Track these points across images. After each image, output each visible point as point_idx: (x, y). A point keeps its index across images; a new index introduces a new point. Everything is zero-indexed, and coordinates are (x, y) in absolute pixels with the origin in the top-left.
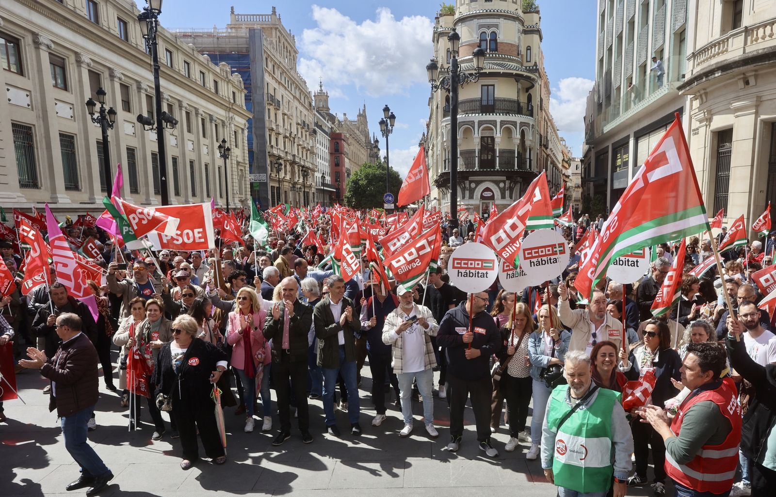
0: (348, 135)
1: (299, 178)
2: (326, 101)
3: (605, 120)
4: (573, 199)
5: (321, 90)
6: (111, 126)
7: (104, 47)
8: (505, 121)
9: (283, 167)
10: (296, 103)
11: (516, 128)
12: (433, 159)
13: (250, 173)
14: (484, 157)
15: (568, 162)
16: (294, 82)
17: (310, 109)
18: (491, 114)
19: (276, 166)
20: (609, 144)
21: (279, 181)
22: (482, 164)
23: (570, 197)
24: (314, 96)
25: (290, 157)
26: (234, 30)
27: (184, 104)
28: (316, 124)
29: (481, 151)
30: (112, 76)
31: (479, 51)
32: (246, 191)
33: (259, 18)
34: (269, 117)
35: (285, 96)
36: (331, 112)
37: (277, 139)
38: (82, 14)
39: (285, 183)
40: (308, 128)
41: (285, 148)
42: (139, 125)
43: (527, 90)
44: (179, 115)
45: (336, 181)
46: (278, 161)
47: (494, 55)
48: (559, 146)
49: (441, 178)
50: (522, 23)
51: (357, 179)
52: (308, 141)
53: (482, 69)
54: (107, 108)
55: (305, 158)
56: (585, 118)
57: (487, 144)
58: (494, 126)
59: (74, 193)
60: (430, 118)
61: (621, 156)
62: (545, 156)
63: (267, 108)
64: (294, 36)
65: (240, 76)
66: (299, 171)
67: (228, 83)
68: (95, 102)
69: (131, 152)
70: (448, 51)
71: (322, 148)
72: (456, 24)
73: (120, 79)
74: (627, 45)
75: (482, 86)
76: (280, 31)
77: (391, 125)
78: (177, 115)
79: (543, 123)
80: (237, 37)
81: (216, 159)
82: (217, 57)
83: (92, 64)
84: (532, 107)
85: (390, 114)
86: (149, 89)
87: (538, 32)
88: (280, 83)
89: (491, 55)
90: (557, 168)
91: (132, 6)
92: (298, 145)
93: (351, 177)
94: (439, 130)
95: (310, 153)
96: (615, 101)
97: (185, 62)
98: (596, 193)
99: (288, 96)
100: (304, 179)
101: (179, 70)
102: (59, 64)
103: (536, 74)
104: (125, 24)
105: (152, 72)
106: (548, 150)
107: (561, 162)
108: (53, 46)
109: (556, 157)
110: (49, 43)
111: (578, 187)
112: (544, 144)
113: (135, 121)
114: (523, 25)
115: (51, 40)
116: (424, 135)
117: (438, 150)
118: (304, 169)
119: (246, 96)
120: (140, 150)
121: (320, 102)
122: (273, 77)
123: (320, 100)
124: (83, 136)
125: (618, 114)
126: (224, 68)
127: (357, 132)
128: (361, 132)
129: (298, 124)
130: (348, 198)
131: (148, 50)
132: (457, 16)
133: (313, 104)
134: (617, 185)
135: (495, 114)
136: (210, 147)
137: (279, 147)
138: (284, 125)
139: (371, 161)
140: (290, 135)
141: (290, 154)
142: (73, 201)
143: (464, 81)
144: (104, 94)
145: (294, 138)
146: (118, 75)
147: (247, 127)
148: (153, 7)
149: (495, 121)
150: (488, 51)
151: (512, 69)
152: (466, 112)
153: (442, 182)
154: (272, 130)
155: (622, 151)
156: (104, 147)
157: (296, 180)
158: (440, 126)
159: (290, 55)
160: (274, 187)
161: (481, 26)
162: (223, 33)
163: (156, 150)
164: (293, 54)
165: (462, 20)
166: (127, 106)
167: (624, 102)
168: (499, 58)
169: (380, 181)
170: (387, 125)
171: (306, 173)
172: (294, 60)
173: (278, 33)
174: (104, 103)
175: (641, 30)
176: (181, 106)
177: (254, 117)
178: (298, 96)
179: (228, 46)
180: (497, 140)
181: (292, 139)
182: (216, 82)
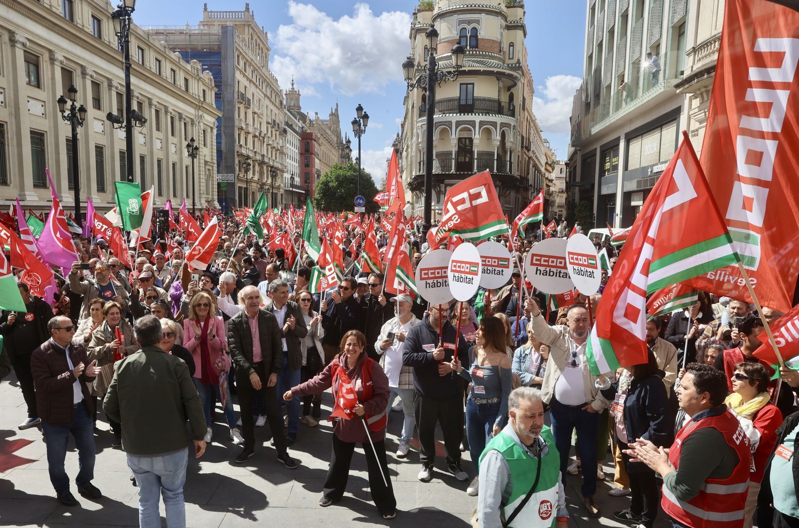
0: (319, 135)
1: (268, 178)
2: (298, 100)
3: (593, 121)
4: (557, 205)
5: (293, 89)
6: (81, 124)
7: (78, 44)
8: (484, 122)
9: (251, 167)
10: (267, 102)
11: (496, 129)
12: (407, 161)
13: (218, 173)
14: (462, 159)
15: (551, 165)
16: (265, 80)
17: (281, 108)
18: (470, 114)
19: (245, 166)
20: (598, 146)
21: (247, 182)
22: (459, 166)
23: (554, 202)
24: (286, 94)
25: (258, 157)
26: (206, 27)
27: (154, 102)
28: (287, 124)
29: (458, 153)
30: (84, 74)
31: (458, 48)
32: (213, 191)
33: (232, 15)
34: (239, 116)
35: (256, 94)
36: (302, 111)
37: (246, 138)
38: (58, 12)
39: (253, 184)
40: (278, 127)
41: (254, 148)
42: (108, 123)
43: (509, 89)
44: (149, 114)
45: (306, 182)
46: (247, 161)
47: (474, 52)
48: (542, 148)
49: (414, 181)
50: (505, 18)
51: (327, 181)
52: (277, 141)
53: (461, 67)
54: (77, 106)
55: (274, 158)
56: (571, 118)
57: (465, 146)
58: (472, 126)
59: (42, 191)
60: (405, 118)
61: (610, 159)
62: (527, 158)
63: (237, 106)
64: (266, 33)
65: (211, 74)
66: (267, 171)
67: (198, 80)
68: (67, 100)
69: (99, 150)
70: (425, 48)
71: (292, 148)
72: (434, 20)
73: (92, 77)
74: (619, 40)
75: (461, 84)
76: (252, 28)
77: (364, 125)
78: (146, 114)
79: (525, 123)
80: (209, 34)
81: (184, 158)
82: (189, 54)
83: (65, 62)
84: (514, 107)
85: (363, 113)
86: (119, 87)
87: (522, 27)
88: (251, 81)
89: (471, 52)
90: (539, 171)
91: (107, 4)
92: (268, 145)
93: (321, 178)
94: (415, 131)
95: (280, 153)
96: (605, 100)
98: (581, 199)
99: (259, 95)
100: (272, 180)
101: (150, 67)
102: (33, 62)
103: (519, 72)
104: (99, 21)
105: (123, 69)
106: (531, 152)
107: (544, 165)
108: (28, 44)
109: (538, 160)
110: (25, 41)
111: (562, 192)
112: (526, 146)
113: (105, 119)
114: (506, 20)
115: (26, 38)
116: (398, 135)
117: (413, 151)
118: (273, 169)
119: (216, 94)
120: (108, 147)
121: (291, 100)
122: (244, 75)
123: (292, 99)
124: (53, 133)
125: (608, 113)
126: (195, 66)
127: (329, 132)
128: (332, 132)
129: (268, 123)
130: (317, 200)
131: (120, 47)
132: (436, 11)
133: (284, 102)
134: (605, 191)
135: (473, 114)
136: (178, 146)
137: (248, 147)
138: (253, 125)
139: (343, 162)
140: (260, 134)
141: (259, 154)
142: (41, 199)
143: (441, 79)
144: (75, 91)
145: (264, 138)
146: (90, 73)
147: (216, 125)
148: (127, 5)
149: (474, 122)
150: (468, 47)
151: (494, 67)
152: (443, 112)
153: (416, 185)
154: (242, 129)
155: (612, 154)
156: (73, 144)
157: (264, 181)
158: (415, 126)
159: (262, 53)
160: (242, 187)
161: (461, 22)
162: (195, 30)
163: (125, 148)
164: (265, 51)
165: (441, 16)
166: (97, 104)
167: (615, 101)
168: (480, 55)
169: (351, 183)
170: (360, 125)
171: (274, 174)
172: (266, 58)
173: (251, 30)
174: (75, 101)
175: (636, 23)
176: (150, 104)
177: (223, 115)
178: (269, 94)
179: (199, 43)
180: (476, 142)
181: (261, 138)
182: (186, 80)
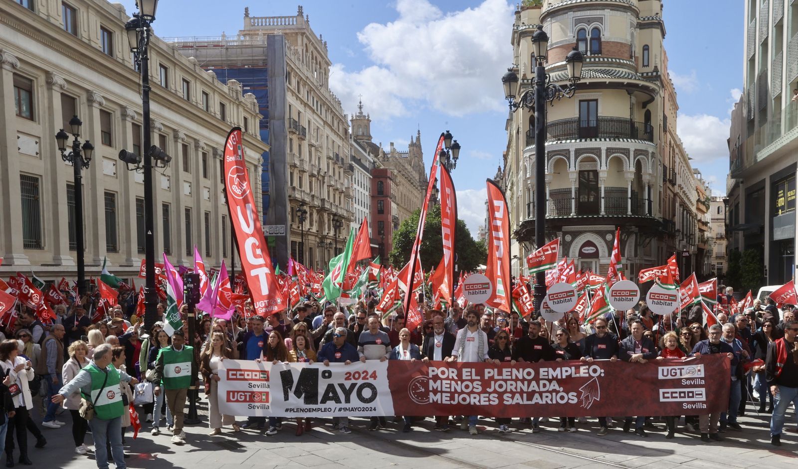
0: (396, 172)
1: (329, 229)
2: (367, 127)
3: (760, 144)
4: (714, 255)
5: (361, 113)
6: (86, 165)
7: (82, 64)
8: (613, 149)
9: (308, 215)
10: (327, 131)
11: (629, 158)
12: (512, 203)
13: (265, 224)
14: (584, 198)
15: (705, 203)
16: (324, 103)
17: (346, 138)
18: (593, 140)
19: (299, 214)
20: (767, 177)
21: (302, 235)
22: (581, 208)
23: (710, 252)
24: (352, 121)
25: (317, 203)
26: (248, 38)
27: (181, 135)
28: (354, 158)
29: (579, 191)
30: (90, 100)
31: (574, 55)
33: (281, 21)
34: (291, 150)
35: (313, 121)
36: (374, 141)
37: (300, 178)
38: (57, 24)
39: (310, 237)
40: (343, 163)
41: (311, 190)
42: (121, 163)
43: (644, 105)
44: (174, 150)
45: (380, 233)
46: (301, 208)
47: (597, 60)
48: (692, 182)
49: (523, 229)
50: (636, 14)
52: (342, 181)
53: (579, 79)
54: (82, 141)
55: (337, 203)
56: (729, 141)
57: (588, 181)
58: (597, 155)
59: (35, 253)
60: (509, 147)
61: (784, 193)
62: (672, 195)
63: (288, 137)
64: (325, 43)
65: (254, 96)
66: (329, 220)
67: (238, 106)
68: (68, 134)
69: (110, 198)
70: (532, 56)
71: (361, 190)
72: (543, 19)
73: (100, 104)
74: (790, 37)
75: (580, 101)
76: (307, 37)
77: (454, 158)
78: (171, 151)
79: (667, 149)
80: (252, 47)
81: (220, 205)
82: (226, 72)
83: (66, 86)
84: (652, 128)
85: (453, 142)
86: (136, 116)
87: (659, 25)
88: (306, 105)
89: (593, 60)
90: (689, 212)
91: (120, 11)
92: (329, 186)
93: (399, 228)
94: (521, 163)
95: (345, 196)
96: (773, 116)
97: (184, 80)
98: (747, 246)
99: (316, 122)
100: (335, 231)
101: (176, 91)
102: (25, 87)
103: (657, 82)
104: (110, 34)
105: (140, 93)
106: (676, 187)
107: (695, 203)
108: (19, 64)
109: (687, 197)
110: (14, 61)
111: (721, 238)
112: (670, 179)
113: (117, 158)
114: (637, 17)
115: (17, 57)
116: (499, 169)
117: (519, 190)
118: (336, 218)
119: (261, 122)
120: (121, 194)
121: (358, 128)
122: (298, 98)
123: (359, 126)
124: (49, 178)
125: (779, 132)
126: (234, 87)
127: (409, 167)
128: (413, 168)
129: (329, 158)
130: (394, 256)
131: (137, 66)
132: (545, 8)
133: (350, 131)
134: (779, 235)
135: (598, 140)
136: (212, 190)
137: (303, 189)
138: (310, 160)
140: (319, 172)
141: (317, 198)
142: (33, 263)
143: (554, 96)
144: (79, 123)
145: (324, 177)
146: (98, 99)
147: (261, 163)
148: (145, 13)
149: (599, 149)
150: (589, 53)
151: (623, 77)
152: (558, 138)
153: (526, 234)
154: (295, 166)
155: (786, 186)
156: (75, 191)
157: (325, 233)
158: (521, 157)
159: (320, 68)
160: (296, 242)
161: (578, 21)
162: (234, 41)
163: (142, 194)
164: (324, 66)
165: (553, 14)
166: (108, 139)
167: (788, 117)
168: (604, 62)
170: (448, 158)
171: (338, 224)
172: (325, 74)
173: (305, 40)
174: (78, 135)
176: (176, 138)
177: (270, 149)
178: (329, 120)
179: (239, 58)
180: (602, 175)
181: (320, 178)
182: (223, 106)
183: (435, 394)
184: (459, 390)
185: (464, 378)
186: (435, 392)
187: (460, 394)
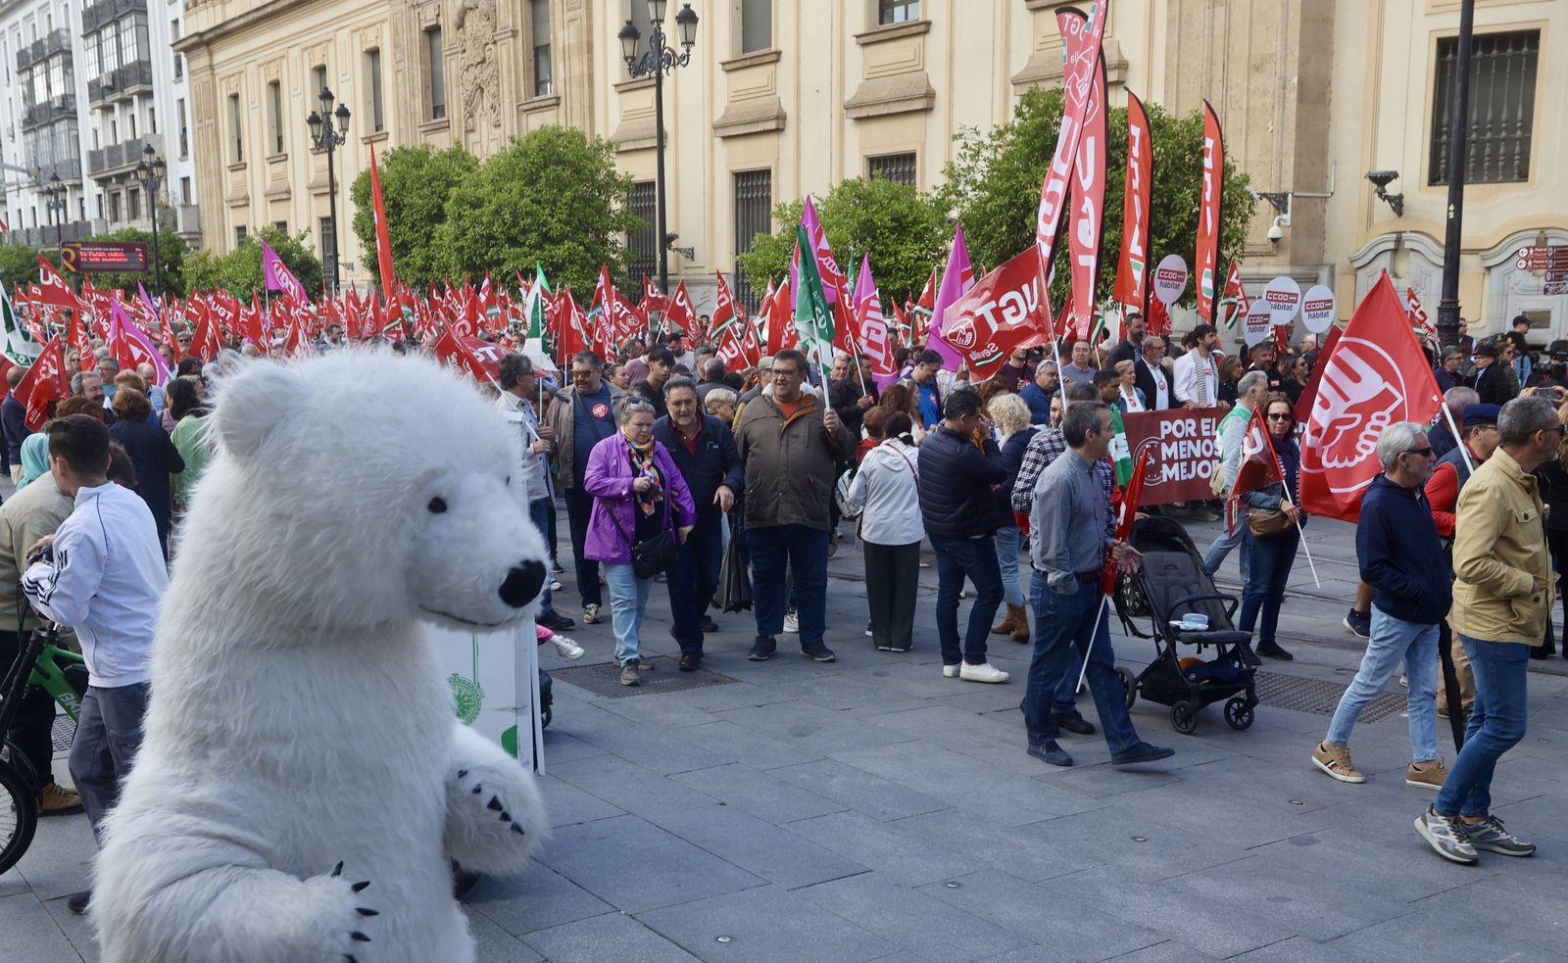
183: (1170, 467)
184: (1198, 455)
185: (1205, 434)
186: (1170, 462)
187: (1198, 460)
